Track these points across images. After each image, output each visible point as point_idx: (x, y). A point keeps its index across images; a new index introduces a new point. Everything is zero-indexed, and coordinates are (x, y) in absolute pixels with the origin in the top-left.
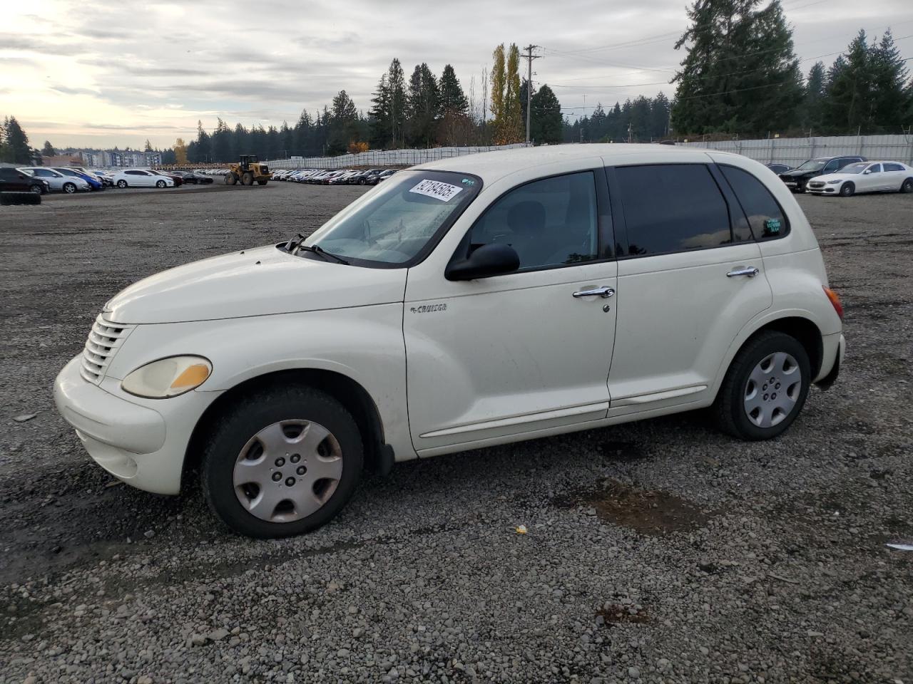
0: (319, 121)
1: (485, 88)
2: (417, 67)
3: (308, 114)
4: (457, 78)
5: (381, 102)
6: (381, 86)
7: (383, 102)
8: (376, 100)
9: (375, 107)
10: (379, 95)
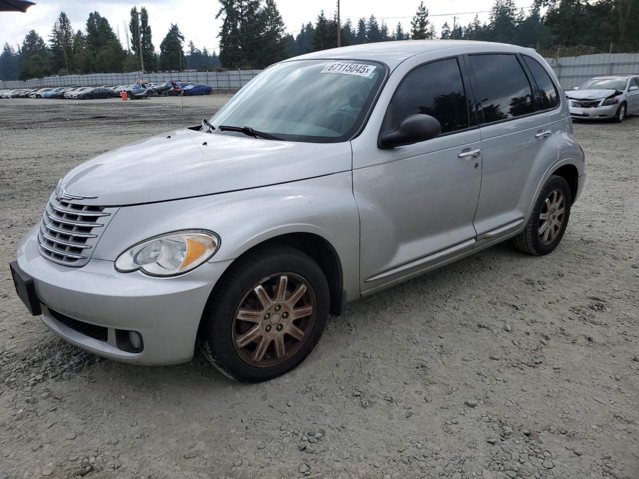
0: (19, 52)
1: (127, 35)
2: (91, 14)
3: (10, 46)
4: (111, 26)
5: (56, 42)
6: (55, 31)
7: (58, 42)
8: (52, 41)
9: (52, 45)
10: (54, 37)
